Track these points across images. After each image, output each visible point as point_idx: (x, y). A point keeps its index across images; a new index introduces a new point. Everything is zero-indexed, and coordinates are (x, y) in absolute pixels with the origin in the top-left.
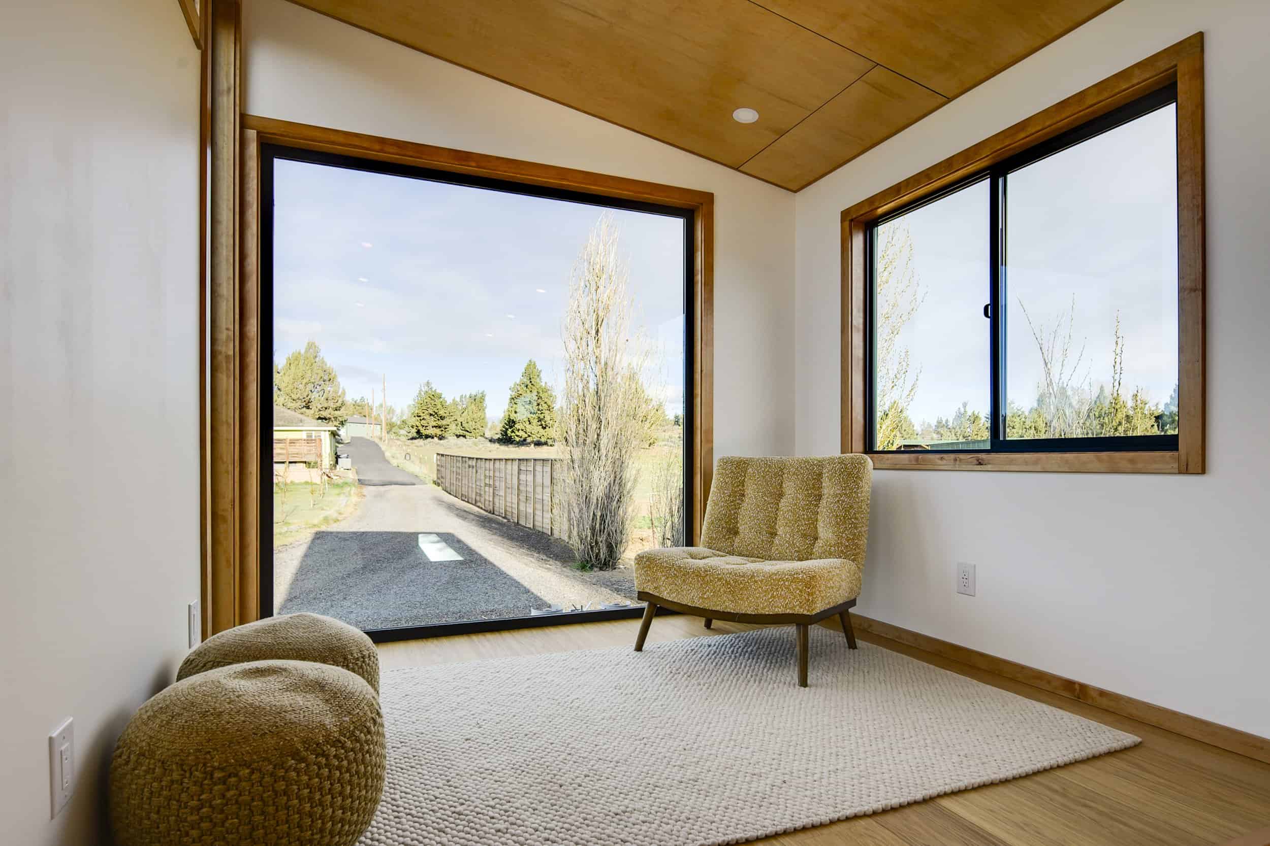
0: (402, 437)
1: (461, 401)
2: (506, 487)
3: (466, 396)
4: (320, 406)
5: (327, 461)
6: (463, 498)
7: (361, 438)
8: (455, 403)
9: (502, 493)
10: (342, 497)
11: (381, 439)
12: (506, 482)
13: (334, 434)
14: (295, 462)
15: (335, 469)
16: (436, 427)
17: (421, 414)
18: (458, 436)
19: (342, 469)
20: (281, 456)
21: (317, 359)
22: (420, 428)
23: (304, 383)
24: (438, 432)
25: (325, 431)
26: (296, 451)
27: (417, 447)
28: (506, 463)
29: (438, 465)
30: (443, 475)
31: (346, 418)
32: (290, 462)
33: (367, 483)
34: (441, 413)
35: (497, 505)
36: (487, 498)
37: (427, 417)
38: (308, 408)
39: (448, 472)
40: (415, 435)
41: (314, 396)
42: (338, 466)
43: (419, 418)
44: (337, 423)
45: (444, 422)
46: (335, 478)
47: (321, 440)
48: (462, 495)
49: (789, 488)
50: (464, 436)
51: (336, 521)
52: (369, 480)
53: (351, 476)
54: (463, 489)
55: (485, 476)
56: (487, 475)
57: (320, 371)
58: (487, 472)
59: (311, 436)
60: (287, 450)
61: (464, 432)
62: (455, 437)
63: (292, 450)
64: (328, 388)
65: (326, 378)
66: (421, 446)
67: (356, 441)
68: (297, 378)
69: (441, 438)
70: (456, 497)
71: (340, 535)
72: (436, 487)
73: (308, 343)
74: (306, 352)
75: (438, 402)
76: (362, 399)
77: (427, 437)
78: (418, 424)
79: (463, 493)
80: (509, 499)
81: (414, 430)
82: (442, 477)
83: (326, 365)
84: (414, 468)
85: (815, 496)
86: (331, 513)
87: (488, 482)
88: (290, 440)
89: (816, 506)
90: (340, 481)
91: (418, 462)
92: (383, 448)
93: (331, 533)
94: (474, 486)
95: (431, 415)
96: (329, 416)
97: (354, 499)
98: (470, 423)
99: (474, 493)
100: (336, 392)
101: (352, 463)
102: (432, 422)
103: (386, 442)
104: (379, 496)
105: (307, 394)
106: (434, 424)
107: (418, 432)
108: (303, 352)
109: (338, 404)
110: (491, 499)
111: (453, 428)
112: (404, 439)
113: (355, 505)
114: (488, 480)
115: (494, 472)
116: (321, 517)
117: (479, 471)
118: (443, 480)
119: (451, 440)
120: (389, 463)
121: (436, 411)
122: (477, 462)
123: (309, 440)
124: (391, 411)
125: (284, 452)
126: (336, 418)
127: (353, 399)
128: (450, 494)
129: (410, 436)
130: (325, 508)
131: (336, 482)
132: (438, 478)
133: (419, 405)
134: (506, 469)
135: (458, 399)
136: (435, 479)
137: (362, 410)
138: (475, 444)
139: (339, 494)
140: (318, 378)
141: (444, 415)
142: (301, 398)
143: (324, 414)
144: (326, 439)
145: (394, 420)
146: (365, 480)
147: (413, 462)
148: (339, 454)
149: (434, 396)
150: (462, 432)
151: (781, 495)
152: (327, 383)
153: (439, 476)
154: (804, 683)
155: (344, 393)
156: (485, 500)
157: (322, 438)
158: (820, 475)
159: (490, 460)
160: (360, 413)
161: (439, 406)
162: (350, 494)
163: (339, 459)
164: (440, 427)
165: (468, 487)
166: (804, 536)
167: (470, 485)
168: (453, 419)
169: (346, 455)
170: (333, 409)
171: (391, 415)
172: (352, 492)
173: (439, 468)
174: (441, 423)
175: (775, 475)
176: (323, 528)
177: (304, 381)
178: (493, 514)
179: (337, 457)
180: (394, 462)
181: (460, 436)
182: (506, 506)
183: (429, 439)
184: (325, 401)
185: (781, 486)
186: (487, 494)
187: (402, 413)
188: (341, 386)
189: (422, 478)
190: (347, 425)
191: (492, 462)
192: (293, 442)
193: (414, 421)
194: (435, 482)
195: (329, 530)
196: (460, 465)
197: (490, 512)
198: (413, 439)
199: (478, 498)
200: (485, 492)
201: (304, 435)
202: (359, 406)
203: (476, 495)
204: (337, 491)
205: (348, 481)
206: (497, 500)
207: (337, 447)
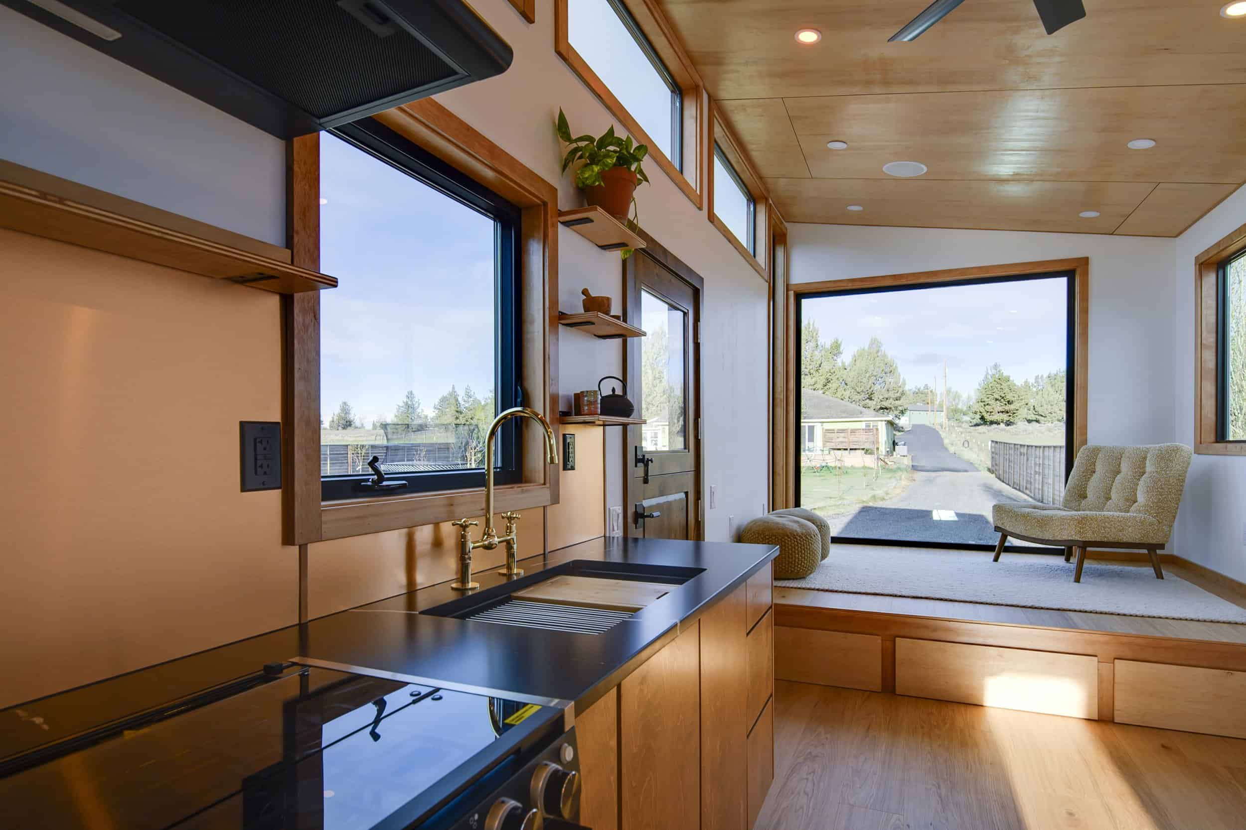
0: (965, 424)
1: (1037, 382)
2: (1054, 475)
3: (1042, 376)
4: (881, 397)
5: (883, 448)
6: (1015, 486)
7: (923, 426)
8: (1026, 384)
9: (1050, 481)
10: (893, 480)
11: (942, 426)
12: (1054, 470)
13: (891, 424)
14: (855, 449)
15: (892, 455)
16: (1003, 412)
17: (986, 399)
18: (1029, 421)
19: (899, 456)
20: (844, 444)
21: (879, 354)
22: (985, 414)
23: (867, 377)
24: (1005, 417)
25: (882, 421)
26: (855, 439)
27: (980, 433)
28: (1054, 450)
29: (993, 453)
30: (997, 463)
31: (905, 407)
32: (851, 449)
33: (919, 468)
34: (1009, 397)
35: (1046, 493)
36: (1037, 486)
37: (992, 402)
38: (871, 399)
39: (1002, 459)
40: (979, 421)
41: (877, 387)
42: (895, 453)
43: (982, 404)
44: (897, 413)
45: (1012, 407)
46: (890, 463)
47: (877, 429)
48: (1014, 483)
49: (1125, 467)
50: (1037, 421)
51: (883, 499)
52: (922, 467)
53: (907, 462)
54: (1016, 476)
55: (1035, 464)
56: (1038, 463)
57: (882, 365)
58: (1037, 459)
59: (870, 426)
60: (849, 439)
61: (1037, 416)
62: (1026, 423)
63: (852, 438)
64: (889, 379)
65: (888, 370)
66: (984, 433)
67: (918, 429)
68: (861, 372)
69: (1009, 423)
70: (1008, 484)
71: (882, 510)
72: (990, 475)
73: (872, 339)
74: (870, 348)
75: (1005, 385)
76: (926, 387)
77: (992, 423)
78: (982, 410)
79: (1015, 481)
80: (1057, 487)
81: (978, 416)
82: (996, 465)
83: (887, 358)
84: (970, 455)
85: (1140, 473)
86: (880, 493)
87: (1037, 470)
88: (852, 430)
89: (1139, 480)
90: (894, 467)
91: (976, 450)
92: (943, 434)
93: (876, 508)
94: (1025, 473)
95: (997, 400)
96: (890, 406)
97: (904, 482)
98: (1045, 406)
99: (1025, 481)
100: (896, 383)
101: (908, 451)
102: (998, 407)
103: (947, 429)
104: (930, 481)
105: (869, 387)
106: (1001, 409)
107: (982, 418)
108: (866, 348)
109: (898, 395)
110: (1040, 487)
111: (1023, 413)
112: (965, 425)
113: (904, 488)
114: (1037, 467)
115: (1044, 459)
116: (870, 496)
117: (1030, 459)
118: (997, 468)
119: (1021, 425)
120: (946, 449)
121: (1003, 395)
122: (1028, 450)
123: (868, 430)
124: (957, 396)
125: (846, 440)
126: (896, 408)
127: (916, 388)
128: (1003, 482)
129: (975, 422)
130: (875, 488)
131: (891, 467)
132: (992, 466)
133: (984, 391)
134: (1054, 456)
135: (1032, 380)
136: (990, 467)
137: (924, 398)
138: (1049, 430)
139: (890, 478)
140: (880, 371)
141: (1013, 399)
142: (865, 390)
143: (886, 404)
144: (882, 428)
145: (960, 406)
146: (917, 466)
147: (971, 449)
148: (896, 441)
149: (1001, 380)
150: (1034, 417)
151: (1119, 472)
152: (888, 375)
153: (994, 463)
154: (1077, 580)
155: (904, 384)
156: (1035, 488)
157: (879, 427)
158: (1145, 458)
159: (1040, 447)
160: (924, 401)
161: (1007, 390)
162: (901, 479)
163: (896, 447)
164: (1007, 412)
165: (1020, 474)
166: (1127, 500)
167: (1022, 473)
168: (1023, 402)
169: (903, 443)
170: (893, 399)
171: (957, 401)
172: (903, 477)
173: (994, 455)
174: (1007, 408)
175: (1116, 458)
176: (871, 504)
177: (868, 375)
178: (1042, 502)
179: (894, 444)
180: (952, 449)
181: (1032, 421)
182: (1053, 494)
183: (995, 426)
184: (886, 392)
185: (1119, 466)
186: (1037, 482)
187: (969, 398)
188: (902, 377)
189: (976, 466)
190: (908, 413)
191: (1041, 450)
192: (853, 431)
193: (979, 407)
194: (989, 470)
195: (875, 506)
196: (1012, 452)
197: (1039, 501)
198: (977, 425)
199: (1028, 486)
200: (1035, 480)
201: (863, 425)
202: (922, 394)
203: (1026, 483)
204: (889, 475)
205: (902, 466)
206: (1046, 488)
207: (895, 435)
